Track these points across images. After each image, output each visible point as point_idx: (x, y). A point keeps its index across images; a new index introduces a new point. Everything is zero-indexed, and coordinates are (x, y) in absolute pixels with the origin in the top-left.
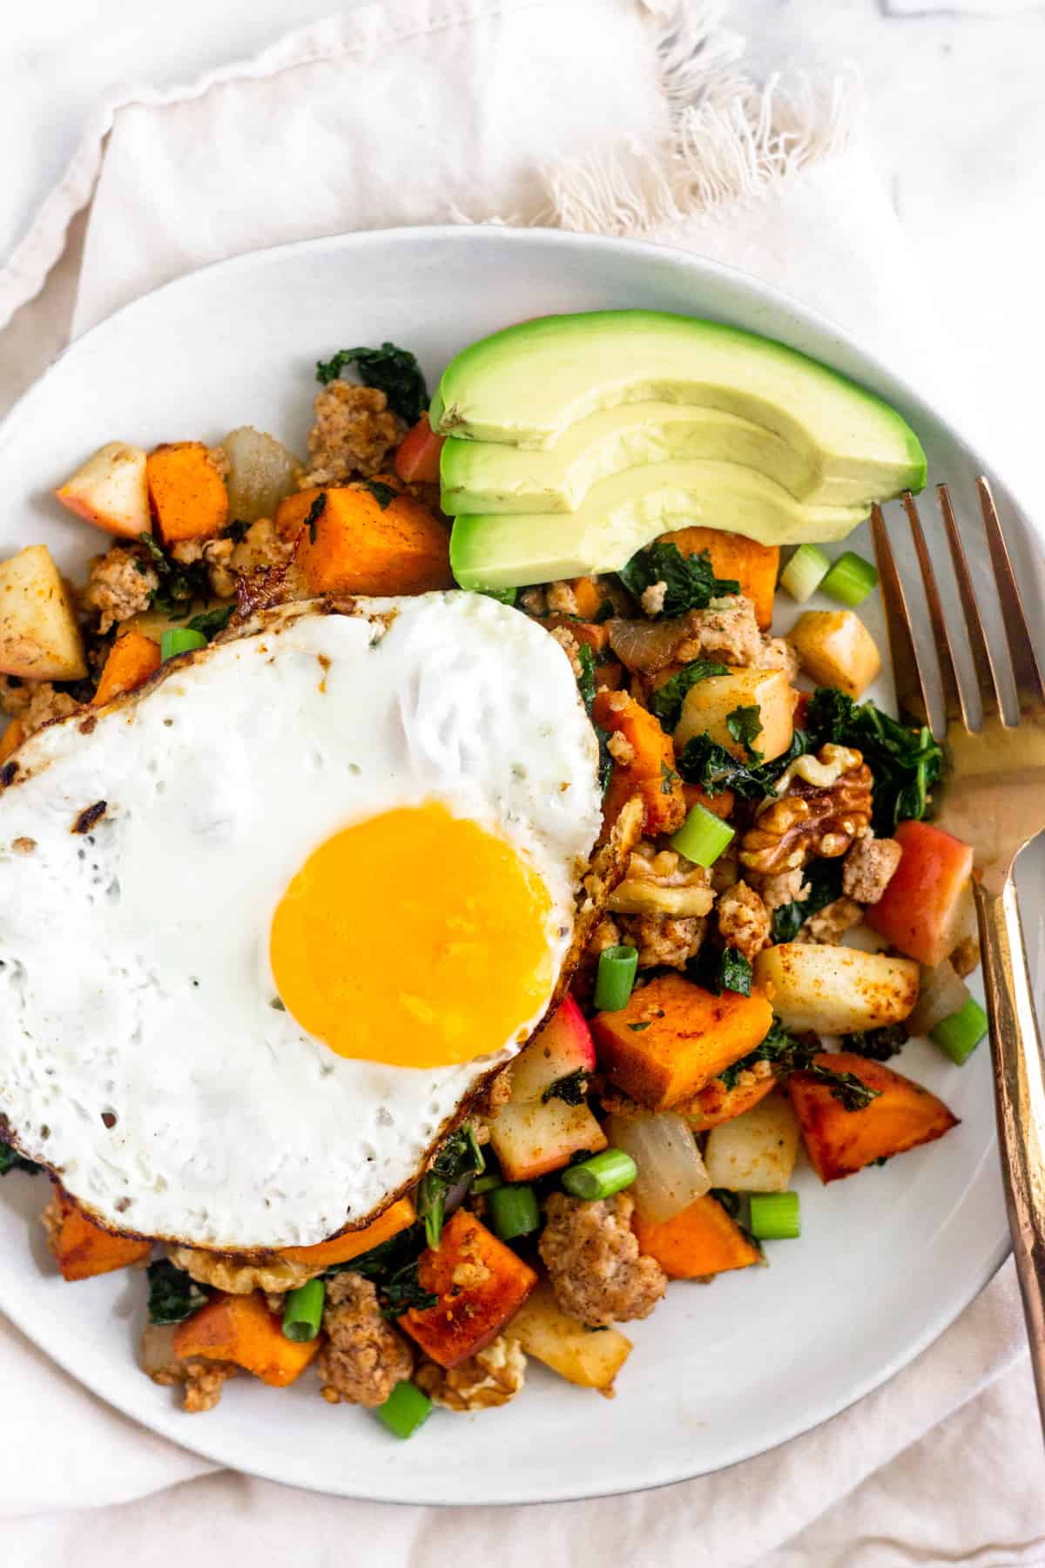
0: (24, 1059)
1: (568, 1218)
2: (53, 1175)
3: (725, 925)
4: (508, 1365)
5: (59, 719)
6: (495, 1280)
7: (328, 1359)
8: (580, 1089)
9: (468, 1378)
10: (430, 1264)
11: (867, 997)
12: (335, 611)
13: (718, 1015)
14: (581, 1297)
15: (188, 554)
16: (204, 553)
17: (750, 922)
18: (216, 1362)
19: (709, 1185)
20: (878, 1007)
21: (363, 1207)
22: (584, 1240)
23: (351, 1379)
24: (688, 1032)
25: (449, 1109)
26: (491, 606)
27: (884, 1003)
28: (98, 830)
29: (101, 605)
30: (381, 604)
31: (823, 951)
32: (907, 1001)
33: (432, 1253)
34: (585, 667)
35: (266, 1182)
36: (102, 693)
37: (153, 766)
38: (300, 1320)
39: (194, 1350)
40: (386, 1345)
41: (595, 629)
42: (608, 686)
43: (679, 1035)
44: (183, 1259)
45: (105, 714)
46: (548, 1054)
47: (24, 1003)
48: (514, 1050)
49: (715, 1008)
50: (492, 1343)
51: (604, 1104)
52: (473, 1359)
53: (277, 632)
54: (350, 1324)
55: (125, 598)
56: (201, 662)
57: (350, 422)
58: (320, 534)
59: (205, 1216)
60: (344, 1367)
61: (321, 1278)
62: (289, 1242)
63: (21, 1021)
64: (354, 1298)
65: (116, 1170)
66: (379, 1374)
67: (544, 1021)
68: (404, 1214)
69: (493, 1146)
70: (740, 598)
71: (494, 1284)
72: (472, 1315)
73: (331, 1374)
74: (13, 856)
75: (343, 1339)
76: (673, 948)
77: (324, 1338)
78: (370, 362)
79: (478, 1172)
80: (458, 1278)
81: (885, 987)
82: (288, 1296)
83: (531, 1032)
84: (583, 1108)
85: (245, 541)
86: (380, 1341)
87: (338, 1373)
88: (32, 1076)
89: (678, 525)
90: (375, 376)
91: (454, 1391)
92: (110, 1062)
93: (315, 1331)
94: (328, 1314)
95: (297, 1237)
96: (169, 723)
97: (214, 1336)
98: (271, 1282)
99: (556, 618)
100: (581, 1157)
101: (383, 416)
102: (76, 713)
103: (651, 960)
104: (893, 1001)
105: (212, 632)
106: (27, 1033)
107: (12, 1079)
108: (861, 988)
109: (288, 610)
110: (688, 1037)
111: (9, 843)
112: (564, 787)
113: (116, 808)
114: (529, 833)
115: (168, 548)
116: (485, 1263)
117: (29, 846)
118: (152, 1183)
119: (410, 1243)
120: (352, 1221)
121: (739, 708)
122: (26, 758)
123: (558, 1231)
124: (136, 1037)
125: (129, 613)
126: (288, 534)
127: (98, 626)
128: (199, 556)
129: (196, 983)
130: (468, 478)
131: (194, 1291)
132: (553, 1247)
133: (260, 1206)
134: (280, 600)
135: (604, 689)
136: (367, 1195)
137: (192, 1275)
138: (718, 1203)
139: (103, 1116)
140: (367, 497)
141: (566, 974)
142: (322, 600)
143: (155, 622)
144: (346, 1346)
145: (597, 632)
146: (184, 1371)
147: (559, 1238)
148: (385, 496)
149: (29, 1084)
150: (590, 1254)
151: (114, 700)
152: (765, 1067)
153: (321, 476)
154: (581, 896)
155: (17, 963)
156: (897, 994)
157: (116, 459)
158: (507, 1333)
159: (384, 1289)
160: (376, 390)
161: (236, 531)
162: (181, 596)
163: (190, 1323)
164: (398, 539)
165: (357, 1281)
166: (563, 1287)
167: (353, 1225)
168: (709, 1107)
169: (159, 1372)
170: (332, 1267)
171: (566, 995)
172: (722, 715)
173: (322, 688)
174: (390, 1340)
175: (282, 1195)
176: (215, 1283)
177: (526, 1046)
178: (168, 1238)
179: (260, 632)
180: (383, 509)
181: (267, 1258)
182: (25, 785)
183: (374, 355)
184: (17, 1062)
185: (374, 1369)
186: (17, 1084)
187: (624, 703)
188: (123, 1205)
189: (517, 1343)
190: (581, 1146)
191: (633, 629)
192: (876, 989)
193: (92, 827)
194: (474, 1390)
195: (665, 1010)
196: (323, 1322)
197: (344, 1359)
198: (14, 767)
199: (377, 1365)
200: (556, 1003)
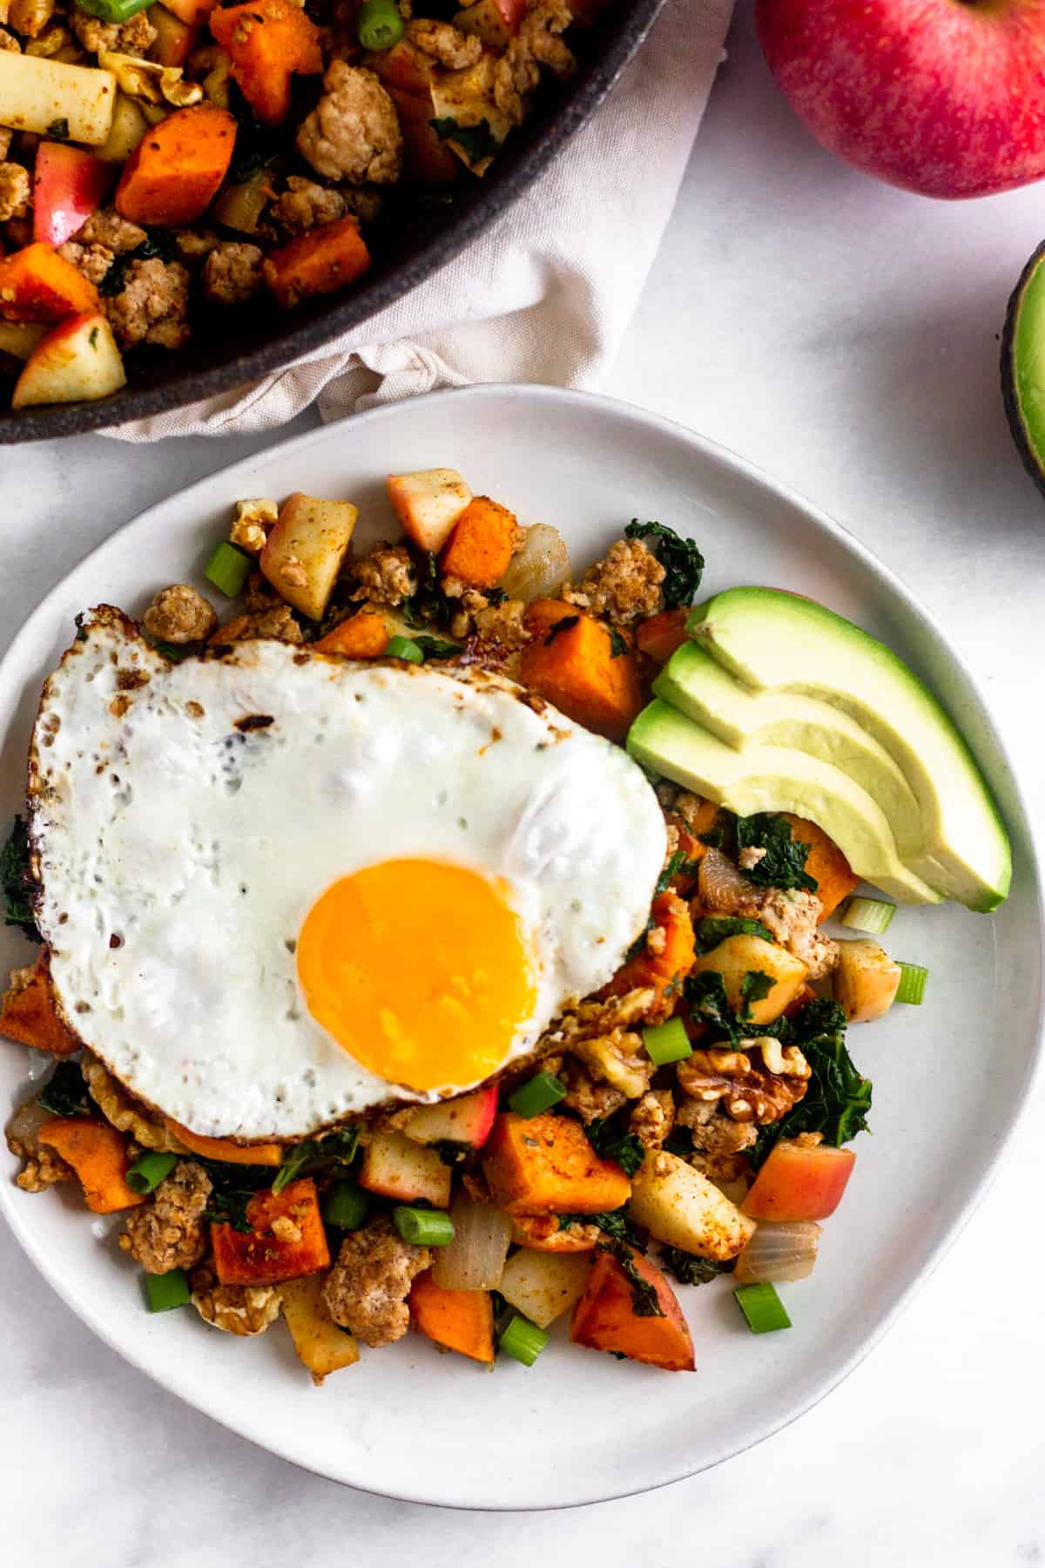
0: (86, 857)
1: (380, 1236)
2: (48, 953)
3: (639, 1112)
4: (263, 1310)
5: (282, 638)
6: (301, 1246)
7: (142, 1215)
8: (457, 1156)
9: (230, 1299)
10: (263, 1202)
11: (706, 1229)
12: (529, 704)
13: (589, 1173)
14: (341, 1292)
15: (453, 589)
16: (463, 596)
17: (657, 1124)
18: (63, 1162)
19: (495, 1286)
20: (709, 1241)
21: (251, 1131)
22: (377, 1258)
23: (149, 1241)
24: (562, 1170)
25: (358, 1106)
26: (638, 776)
27: (716, 1240)
28: (251, 736)
29: (365, 580)
30: (564, 722)
31: (694, 1175)
32: (732, 1249)
33: (270, 1195)
34: (671, 866)
35: (195, 1063)
36: (327, 643)
37: (324, 721)
38: (144, 1174)
39: (54, 1143)
40: (191, 1235)
41: (696, 843)
42: (677, 890)
43: (554, 1167)
44: (92, 1074)
45: (319, 659)
46: (453, 1116)
47: (114, 819)
48: (434, 1098)
49: (591, 1167)
50: (265, 1287)
51: (465, 1178)
52: (243, 1288)
53: (478, 691)
54: (177, 1203)
55: (386, 587)
56: (412, 674)
57: (629, 576)
58: (555, 643)
59: (136, 1057)
60: (150, 1229)
61: (179, 1157)
62: (182, 1120)
63: (102, 830)
64: (192, 1187)
65: (95, 981)
66: (171, 1251)
67: (468, 1093)
68: (273, 1156)
69: (366, 1153)
70: (814, 899)
71: (298, 1248)
72: (267, 1258)
73: (136, 1228)
74: (181, 712)
75: (165, 1210)
76: (592, 1105)
77: (150, 1200)
78: (671, 545)
79: (345, 1162)
80: (276, 1226)
81: (723, 1229)
82: (146, 1152)
83: (454, 1093)
84: (448, 1170)
85: (498, 607)
86: (189, 1230)
87: (141, 1231)
88: (82, 873)
89: (802, 813)
90: (667, 556)
91: (213, 1302)
92: (145, 904)
93: (148, 1190)
94: (166, 1185)
95: (190, 1119)
96: (358, 698)
97: (76, 1143)
98: (143, 1134)
99: (674, 818)
100: (423, 1204)
101: (654, 588)
102: (299, 646)
103: (571, 1102)
104: (723, 1242)
105: (433, 656)
106: (101, 841)
107: (67, 864)
108: (705, 1219)
109: (496, 679)
110: (558, 1173)
111: (186, 700)
112: (601, 941)
113: (277, 729)
114: (552, 955)
115: (443, 575)
116: (302, 1228)
117: (197, 712)
118: (113, 1008)
119: (261, 1178)
120: (237, 1135)
121: (762, 972)
122: (242, 650)
123: (367, 1239)
124: (177, 898)
125: (382, 599)
126: (531, 625)
127: (353, 593)
128: (459, 596)
129: (244, 891)
130: (687, 678)
131: (83, 1101)
132: (355, 1246)
133: (180, 1079)
134: (494, 669)
135: (673, 891)
136: (259, 1124)
137: (91, 1089)
138: (491, 1303)
139: (113, 936)
140: (606, 640)
141: (506, 1071)
142: (524, 690)
143: (394, 618)
144: (162, 1216)
145: (697, 848)
146: (36, 1152)
147: (364, 1244)
148: (619, 648)
149: (77, 877)
150: (372, 1269)
151: (332, 656)
152: (594, 1233)
153: (583, 600)
154: (555, 1024)
155: (129, 788)
156: (728, 1239)
157: (449, 486)
158: (279, 1288)
159: (217, 1195)
160: (662, 567)
161: (495, 596)
162: (427, 614)
163: (65, 1122)
164: (607, 687)
165: (202, 1176)
166: (337, 1276)
167: (235, 1139)
168: (537, 1232)
169: (16, 1140)
170: (194, 1155)
171: (496, 1083)
172: (745, 969)
173: (482, 752)
174: (196, 1233)
175: (199, 1081)
176: (104, 1107)
177: (445, 1101)
178: (98, 1054)
179: (466, 682)
180: (612, 657)
181: (152, 1116)
182: (227, 668)
183: (677, 541)
184: (79, 856)
185: (170, 1246)
186: (68, 871)
187: (681, 912)
188: (83, 1008)
189: (281, 1299)
190: (428, 1196)
191: (722, 868)
192: (717, 1226)
193: (251, 731)
194: (226, 1310)
195: (556, 1143)
196: (158, 1188)
197: (154, 1225)
198: (229, 650)
199: (174, 1246)
200: (485, 1086)
